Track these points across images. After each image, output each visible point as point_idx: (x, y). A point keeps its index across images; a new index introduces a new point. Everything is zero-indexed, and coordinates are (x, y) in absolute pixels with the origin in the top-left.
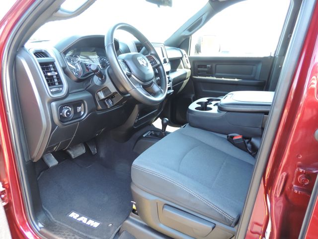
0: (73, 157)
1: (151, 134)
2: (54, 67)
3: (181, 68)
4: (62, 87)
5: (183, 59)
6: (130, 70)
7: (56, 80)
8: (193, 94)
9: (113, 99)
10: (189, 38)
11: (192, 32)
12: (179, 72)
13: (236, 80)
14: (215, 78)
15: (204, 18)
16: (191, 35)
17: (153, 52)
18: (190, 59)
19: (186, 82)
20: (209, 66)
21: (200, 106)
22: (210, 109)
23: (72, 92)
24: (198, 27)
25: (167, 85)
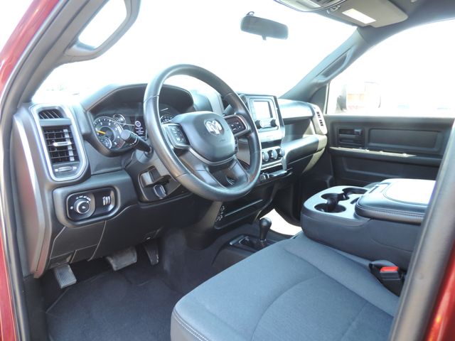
0: (115, 269)
1: (244, 242)
2: (70, 133)
3: (311, 133)
4: (78, 165)
5: (314, 119)
6: (187, 142)
7: (71, 154)
8: (331, 174)
9: (168, 185)
10: (325, 87)
11: (329, 77)
12: (306, 140)
13: (405, 155)
14: (367, 151)
15: (349, 54)
16: (329, 81)
17: (242, 111)
18: (327, 119)
19: (317, 156)
20: (359, 131)
21: (325, 201)
22: (343, 209)
23: (95, 173)
24: (339, 70)
25: (261, 165)
